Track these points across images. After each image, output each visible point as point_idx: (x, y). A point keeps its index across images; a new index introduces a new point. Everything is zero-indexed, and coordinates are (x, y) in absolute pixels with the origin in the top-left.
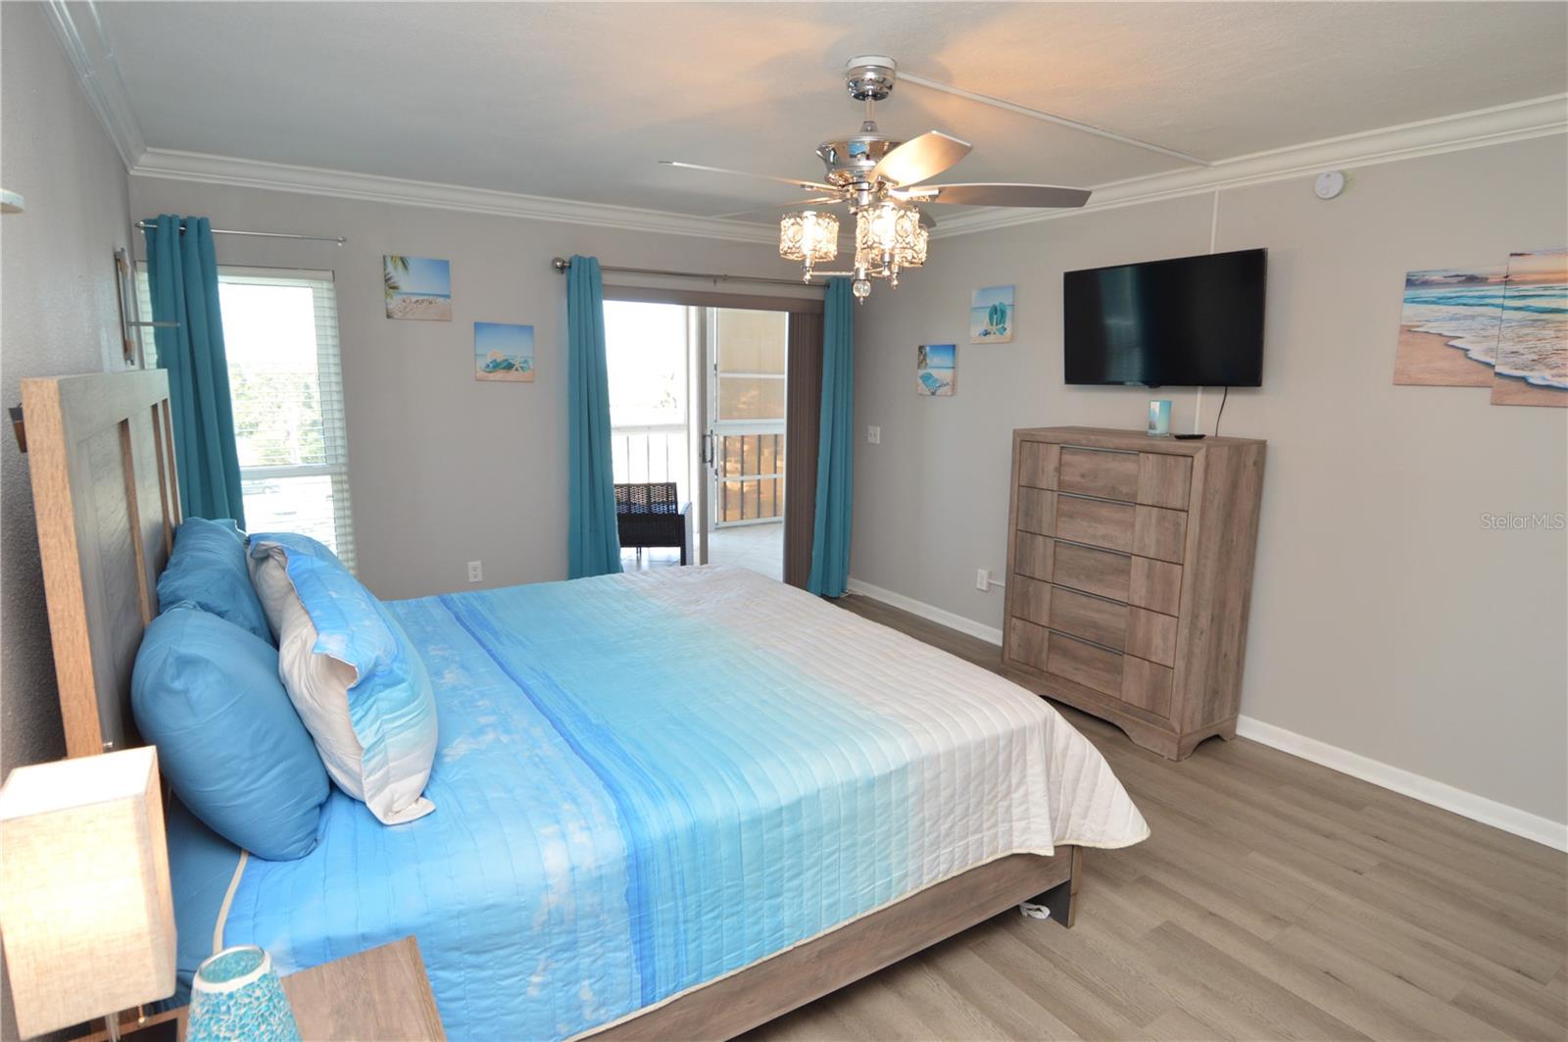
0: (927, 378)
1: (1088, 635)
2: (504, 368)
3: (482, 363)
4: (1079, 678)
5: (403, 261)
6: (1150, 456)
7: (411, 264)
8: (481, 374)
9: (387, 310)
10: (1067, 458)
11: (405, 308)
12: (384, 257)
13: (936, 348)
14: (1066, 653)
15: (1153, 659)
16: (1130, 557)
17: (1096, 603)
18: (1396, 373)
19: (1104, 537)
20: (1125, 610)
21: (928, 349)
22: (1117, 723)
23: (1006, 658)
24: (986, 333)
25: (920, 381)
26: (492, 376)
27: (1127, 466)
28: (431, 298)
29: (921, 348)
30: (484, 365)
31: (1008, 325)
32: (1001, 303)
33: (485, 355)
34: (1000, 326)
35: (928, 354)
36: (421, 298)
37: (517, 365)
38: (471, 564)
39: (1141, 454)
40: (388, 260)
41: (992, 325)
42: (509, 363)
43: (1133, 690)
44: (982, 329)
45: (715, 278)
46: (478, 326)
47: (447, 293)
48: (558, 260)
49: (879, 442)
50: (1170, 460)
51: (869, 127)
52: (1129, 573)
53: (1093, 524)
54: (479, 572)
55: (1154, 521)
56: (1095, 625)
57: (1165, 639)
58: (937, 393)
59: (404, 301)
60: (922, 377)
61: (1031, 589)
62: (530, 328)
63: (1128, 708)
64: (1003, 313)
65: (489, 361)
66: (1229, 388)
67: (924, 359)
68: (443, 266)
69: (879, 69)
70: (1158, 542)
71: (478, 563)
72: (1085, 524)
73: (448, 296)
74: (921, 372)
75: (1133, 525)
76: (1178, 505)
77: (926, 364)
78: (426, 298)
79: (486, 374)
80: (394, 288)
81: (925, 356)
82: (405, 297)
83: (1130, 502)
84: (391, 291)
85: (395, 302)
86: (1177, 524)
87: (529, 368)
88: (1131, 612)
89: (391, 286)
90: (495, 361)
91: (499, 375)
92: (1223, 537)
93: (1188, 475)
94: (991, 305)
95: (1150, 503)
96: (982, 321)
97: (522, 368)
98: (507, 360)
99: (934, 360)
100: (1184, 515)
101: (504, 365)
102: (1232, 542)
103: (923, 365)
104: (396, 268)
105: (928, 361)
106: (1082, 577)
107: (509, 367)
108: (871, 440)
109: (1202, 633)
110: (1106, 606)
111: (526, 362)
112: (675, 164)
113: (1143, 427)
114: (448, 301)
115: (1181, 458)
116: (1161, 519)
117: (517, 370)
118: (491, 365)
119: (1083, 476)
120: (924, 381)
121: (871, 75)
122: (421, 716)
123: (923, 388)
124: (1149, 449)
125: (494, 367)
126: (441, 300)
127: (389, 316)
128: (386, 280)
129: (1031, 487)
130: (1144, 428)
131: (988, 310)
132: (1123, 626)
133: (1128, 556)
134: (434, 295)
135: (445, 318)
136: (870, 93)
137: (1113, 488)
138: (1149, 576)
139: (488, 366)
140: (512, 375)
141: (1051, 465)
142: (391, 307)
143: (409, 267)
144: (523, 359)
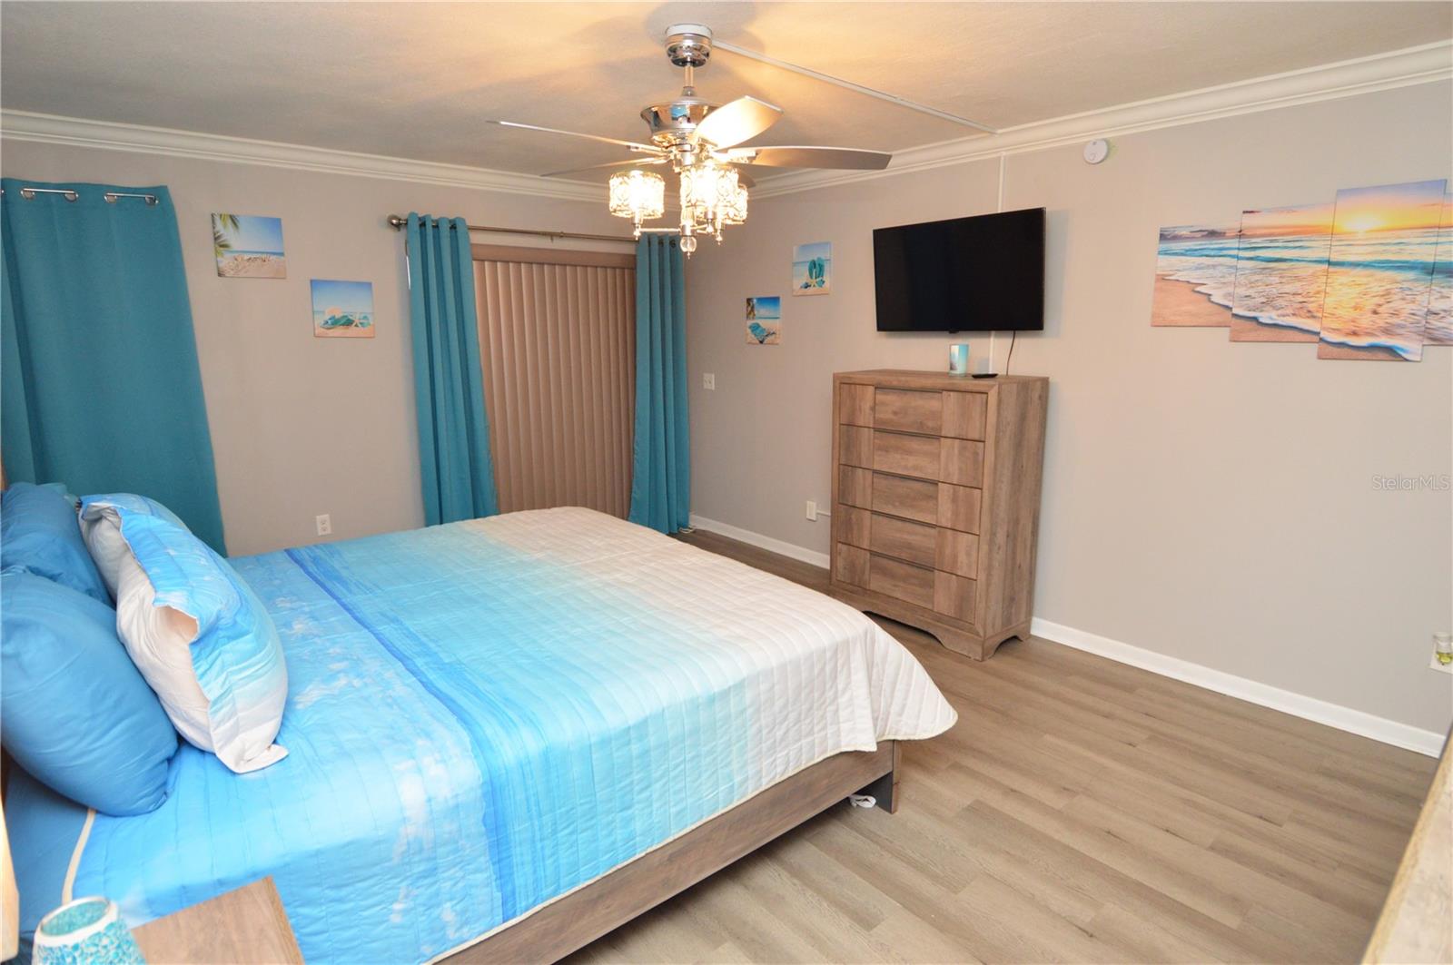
0: (755, 328)
1: (904, 556)
2: (343, 325)
3: (320, 320)
4: (898, 595)
5: (233, 219)
6: (952, 393)
7: (241, 223)
8: (320, 331)
9: (218, 268)
10: (880, 397)
11: (237, 266)
12: (212, 215)
13: (761, 300)
14: (885, 572)
15: (959, 574)
16: (937, 484)
17: (909, 526)
18: (1153, 316)
19: (916, 468)
20: (933, 531)
21: (755, 301)
22: (931, 631)
23: (834, 580)
24: (807, 286)
25: (749, 331)
26: (331, 333)
27: (932, 403)
28: (264, 256)
29: (749, 300)
31: (826, 278)
32: (819, 259)
33: (323, 312)
34: (818, 280)
35: (756, 306)
36: (253, 256)
37: (357, 321)
38: (319, 518)
39: (944, 392)
40: (217, 218)
41: (811, 277)
42: (349, 320)
43: (943, 602)
44: (803, 282)
45: (552, 235)
46: (314, 284)
47: (280, 251)
48: (395, 217)
49: (713, 388)
50: (969, 396)
51: (689, 92)
52: (937, 498)
53: (906, 457)
54: (328, 525)
55: (956, 451)
56: (909, 546)
57: (968, 554)
58: (765, 342)
59: (236, 259)
60: (750, 327)
61: (853, 517)
62: (369, 285)
63: (939, 618)
64: (821, 267)
66: (1017, 332)
67: (752, 310)
68: (275, 224)
69: (697, 37)
70: (960, 469)
71: (326, 516)
72: (898, 456)
73: (282, 254)
74: (750, 323)
75: (939, 456)
76: (977, 437)
77: (754, 315)
78: (258, 256)
79: (323, 330)
80: (225, 246)
81: (753, 308)
82: (236, 255)
83: (935, 437)
84: (222, 249)
85: (226, 261)
86: (976, 454)
88: (939, 532)
89: (220, 244)
90: (334, 317)
91: (339, 331)
92: (1014, 464)
93: (984, 409)
94: (810, 259)
95: (953, 436)
96: (803, 276)
97: (361, 323)
98: (344, 317)
99: (761, 311)
100: (981, 444)
102: (1022, 467)
103: (751, 316)
104: (225, 226)
105: (756, 312)
106: (897, 504)
108: (706, 386)
109: (999, 548)
110: (919, 529)
111: (365, 318)
112: (503, 123)
113: (944, 368)
114: (282, 258)
115: (978, 395)
116: (963, 449)
117: (356, 326)
118: (329, 322)
119: (895, 413)
120: (752, 331)
121: (689, 43)
122: (270, 665)
123: (751, 337)
124: (949, 387)
125: (333, 324)
126: (273, 257)
127: (220, 275)
128: (216, 239)
129: (850, 425)
130: (947, 370)
131: (808, 264)
132: (934, 546)
133: (935, 483)
134: (267, 253)
135: (280, 275)
136: (689, 60)
137: (921, 423)
138: (954, 500)
140: (352, 331)
141: (867, 405)
142: (221, 265)
143: (239, 226)
144: (362, 316)
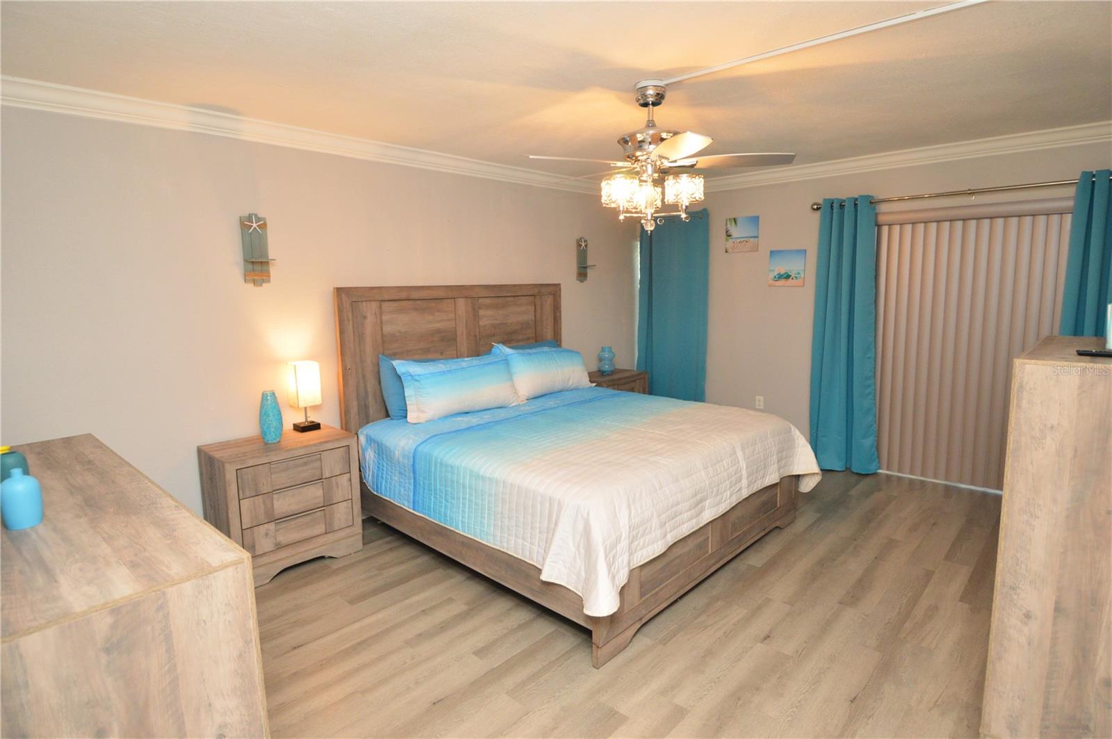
2: (785, 278)
3: (772, 275)
5: (735, 219)
7: (738, 221)
8: (772, 282)
9: (726, 248)
11: (734, 246)
12: (726, 220)
26: (777, 283)
28: (747, 239)
30: (773, 277)
33: (774, 271)
36: (742, 240)
37: (793, 276)
38: (757, 397)
40: (728, 221)
42: (788, 275)
45: (972, 193)
46: (772, 252)
47: (756, 235)
48: (815, 204)
51: (650, 124)
54: (762, 404)
59: (734, 242)
65: (776, 273)
68: (755, 220)
71: (761, 398)
73: (757, 237)
78: (745, 239)
79: (774, 282)
80: (730, 236)
82: (734, 240)
84: (728, 237)
85: (730, 244)
87: (800, 277)
89: (728, 235)
90: (779, 274)
91: (782, 282)
97: (795, 277)
98: (786, 273)
101: (785, 276)
104: (731, 225)
107: (788, 277)
111: (799, 273)
114: (757, 239)
117: (792, 279)
118: (777, 276)
125: (779, 278)
126: (752, 240)
127: (726, 252)
128: (726, 232)
134: (750, 237)
135: (755, 249)
139: (775, 277)
140: (789, 282)
142: (727, 246)
143: (738, 224)
144: (797, 272)
